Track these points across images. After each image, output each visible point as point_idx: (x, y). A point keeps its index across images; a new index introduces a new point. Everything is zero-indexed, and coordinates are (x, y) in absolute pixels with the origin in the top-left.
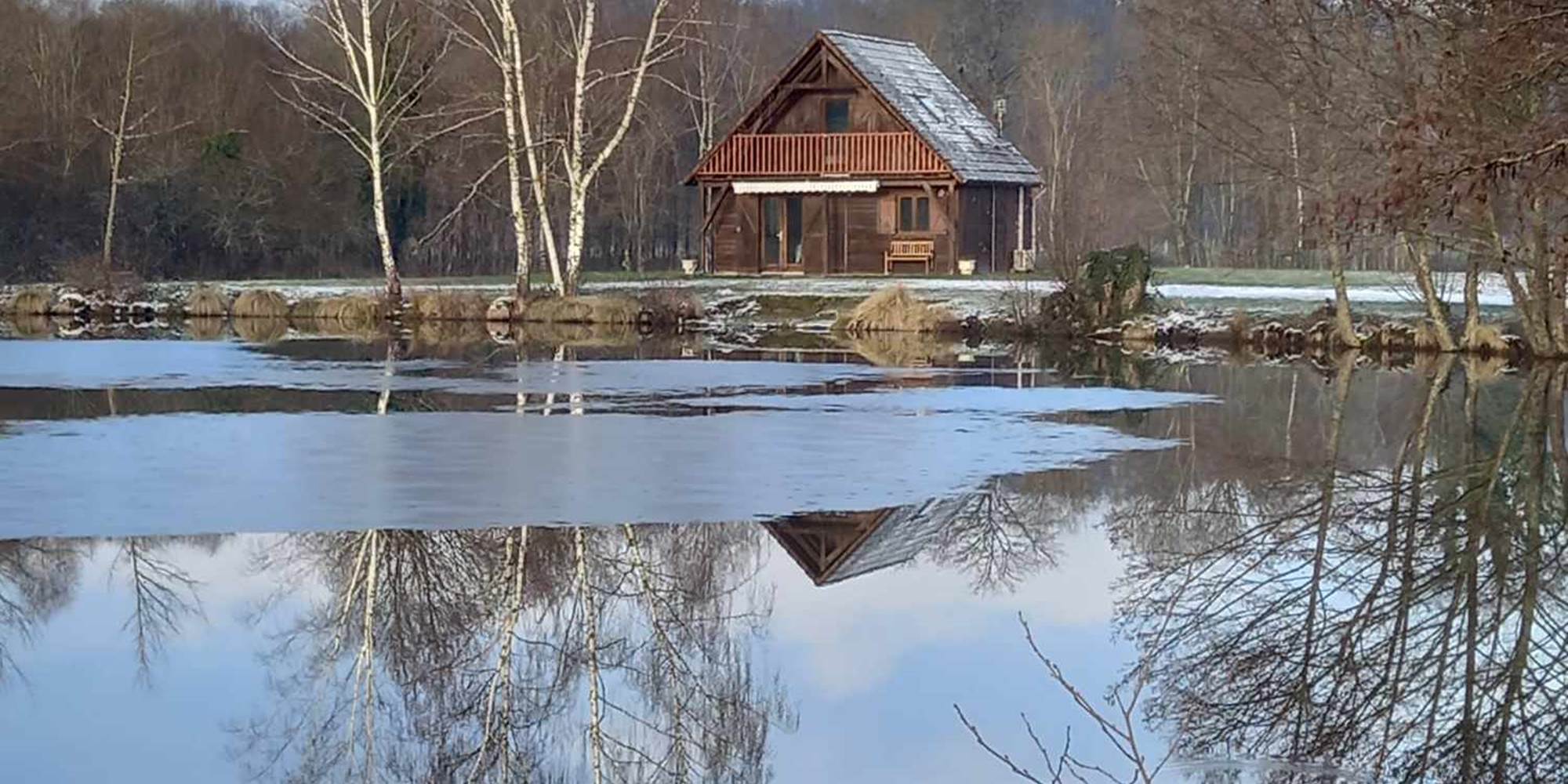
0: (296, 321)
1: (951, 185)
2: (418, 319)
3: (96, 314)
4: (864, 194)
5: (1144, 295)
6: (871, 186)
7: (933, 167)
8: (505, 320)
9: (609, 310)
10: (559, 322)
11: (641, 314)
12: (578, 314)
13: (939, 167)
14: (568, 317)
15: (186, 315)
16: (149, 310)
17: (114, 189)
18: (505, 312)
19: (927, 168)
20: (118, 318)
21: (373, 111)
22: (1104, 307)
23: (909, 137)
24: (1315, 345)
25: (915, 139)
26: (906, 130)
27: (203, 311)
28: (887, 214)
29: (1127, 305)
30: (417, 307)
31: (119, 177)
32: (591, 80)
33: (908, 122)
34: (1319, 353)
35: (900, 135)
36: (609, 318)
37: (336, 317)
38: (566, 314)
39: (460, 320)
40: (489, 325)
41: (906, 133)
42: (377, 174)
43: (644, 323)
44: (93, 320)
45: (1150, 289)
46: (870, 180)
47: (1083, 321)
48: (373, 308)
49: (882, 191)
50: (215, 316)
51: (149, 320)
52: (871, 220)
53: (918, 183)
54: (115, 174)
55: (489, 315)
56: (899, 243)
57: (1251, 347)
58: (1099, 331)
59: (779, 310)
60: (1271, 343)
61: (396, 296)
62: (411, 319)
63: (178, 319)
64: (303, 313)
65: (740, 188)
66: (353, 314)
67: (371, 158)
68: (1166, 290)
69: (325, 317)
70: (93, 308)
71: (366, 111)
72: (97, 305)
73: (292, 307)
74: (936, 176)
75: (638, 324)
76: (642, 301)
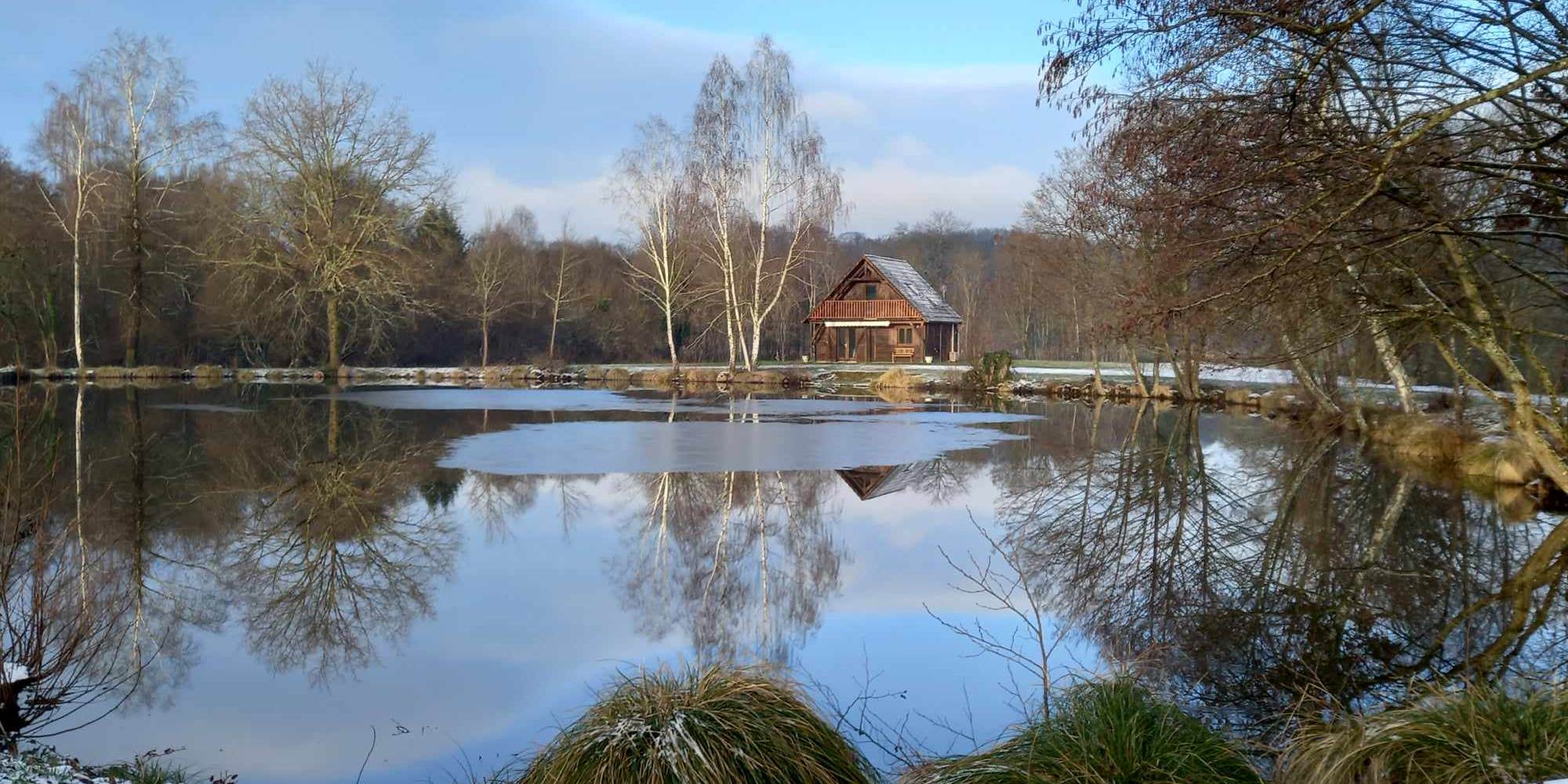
0: (634, 382)
1: (922, 323)
2: (687, 381)
3: (546, 379)
4: (884, 327)
5: (1008, 372)
6: (886, 323)
7: (914, 315)
8: (724, 382)
9: (770, 378)
10: (748, 383)
11: (784, 379)
12: (756, 379)
13: (917, 315)
14: (752, 381)
15: (586, 379)
16: (569, 377)
17: (555, 324)
18: (724, 379)
19: (911, 316)
20: (556, 380)
21: (667, 290)
22: (990, 378)
23: (904, 302)
24: (1085, 394)
25: (906, 303)
26: (902, 298)
27: (593, 378)
28: (893, 335)
29: (1001, 377)
30: (686, 376)
31: (557, 319)
32: (763, 277)
33: (903, 295)
34: (1087, 398)
35: (899, 301)
36: (770, 381)
37: (651, 380)
38: (751, 379)
39: (705, 382)
40: (718, 384)
41: (902, 300)
42: (669, 318)
43: (786, 383)
44: (545, 381)
45: (1011, 369)
46: (886, 321)
47: (981, 384)
48: (667, 377)
49: (891, 326)
50: (598, 379)
51: (569, 381)
52: (886, 339)
53: (908, 322)
54: (555, 318)
55: (717, 380)
56: (898, 349)
57: (1056, 396)
58: (988, 388)
59: (846, 378)
60: (1066, 394)
61: (677, 372)
62: (684, 381)
63: (582, 381)
64: (636, 378)
65: (828, 324)
66: (658, 379)
67: (667, 311)
68: (1019, 370)
69: (646, 380)
70: (545, 376)
71: (665, 290)
72: (547, 375)
73: (632, 376)
74: (915, 319)
75: (783, 384)
76: (785, 374)
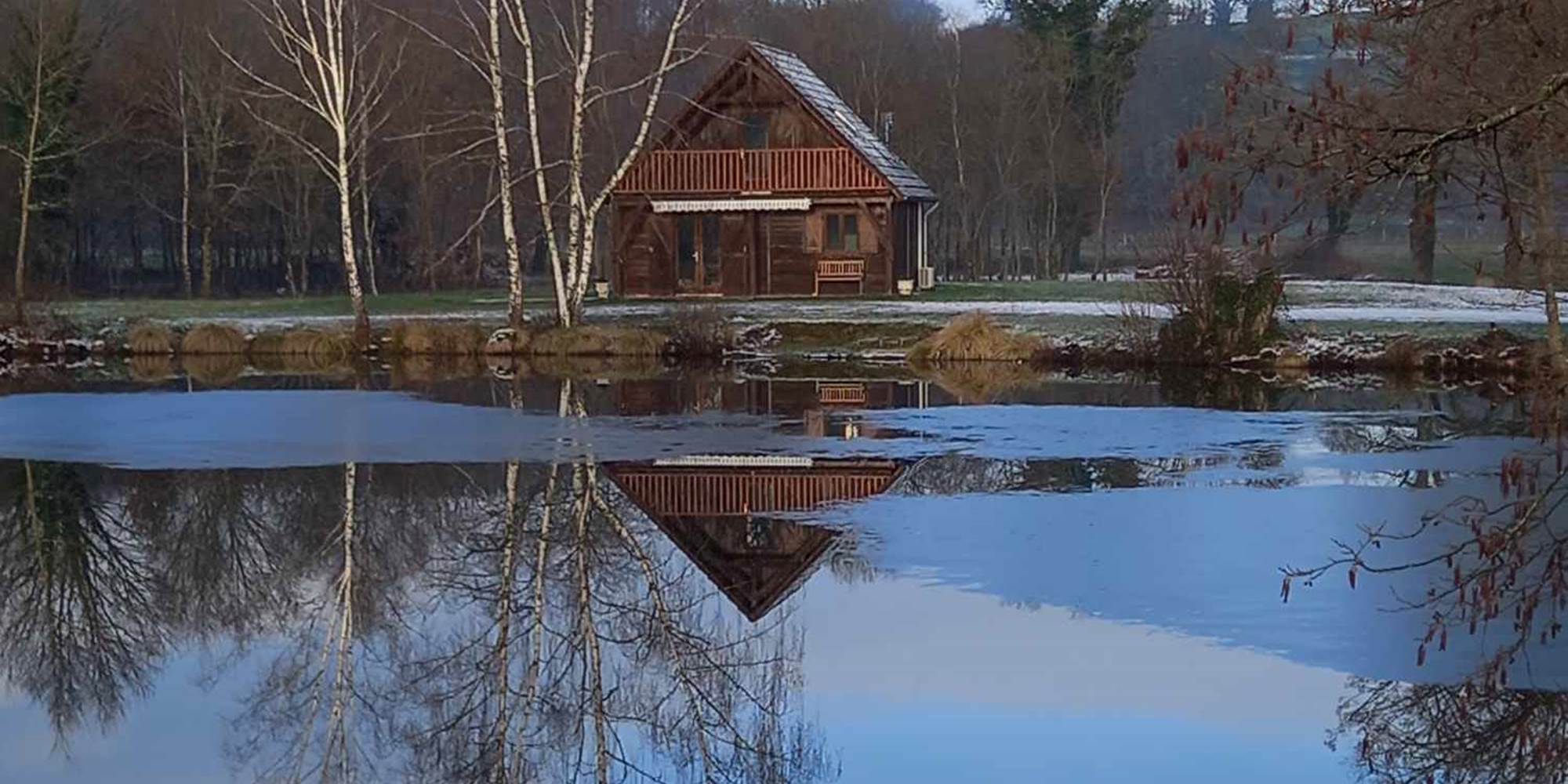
0: (255, 357)
1: (889, 201)
2: (404, 353)
3: (20, 354)
4: (797, 212)
5: (1273, 321)
6: (804, 204)
7: (870, 184)
8: (506, 354)
9: (632, 342)
10: (573, 355)
11: (670, 344)
12: (594, 345)
13: (877, 184)
14: (583, 349)
15: (129, 353)
16: (82, 348)
17: (25, 215)
18: (506, 345)
19: (864, 185)
20: (46, 358)
21: (341, 130)
22: (1236, 334)
23: (844, 152)
24: (1506, 371)
25: (850, 155)
26: (841, 145)
27: (150, 349)
28: (814, 230)
29: (1257, 331)
30: (400, 341)
31: (30, 202)
32: (590, 97)
33: (843, 136)
34: (1511, 379)
35: (834, 150)
36: (633, 350)
37: (306, 353)
38: (581, 346)
39: (453, 355)
40: (488, 359)
41: (841, 149)
42: (345, 198)
43: (672, 355)
44: (15, 361)
45: (1280, 314)
46: (803, 198)
47: (1215, 348)
48: (347, 342)
49: (813, 207)
50: (163, 353)
51: (82, 359)
52: (798, 238)
53: (852, 201)
54: (25, 199)
55: (488, 348)
56: (826, 263)
57: (1421, 374)
58: (1234, 359)
59: (802, 339)
60: (1448, 369)
61: (364, 326)
62: (393, 353)
63: (116, 357)
64: (266, 349)
65: (662, 206)
66: (326, 350)
67: (339, 181)
68: (1296, 313)
69: (293, 353)
70: (15, 347)
71: (335, 132)
72: (18, 343)
73: (251, 342)
74: (873, 193)
75: (665, 355)
76: (668, 330)
